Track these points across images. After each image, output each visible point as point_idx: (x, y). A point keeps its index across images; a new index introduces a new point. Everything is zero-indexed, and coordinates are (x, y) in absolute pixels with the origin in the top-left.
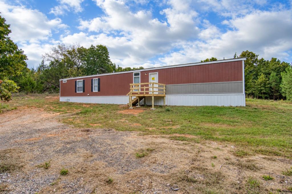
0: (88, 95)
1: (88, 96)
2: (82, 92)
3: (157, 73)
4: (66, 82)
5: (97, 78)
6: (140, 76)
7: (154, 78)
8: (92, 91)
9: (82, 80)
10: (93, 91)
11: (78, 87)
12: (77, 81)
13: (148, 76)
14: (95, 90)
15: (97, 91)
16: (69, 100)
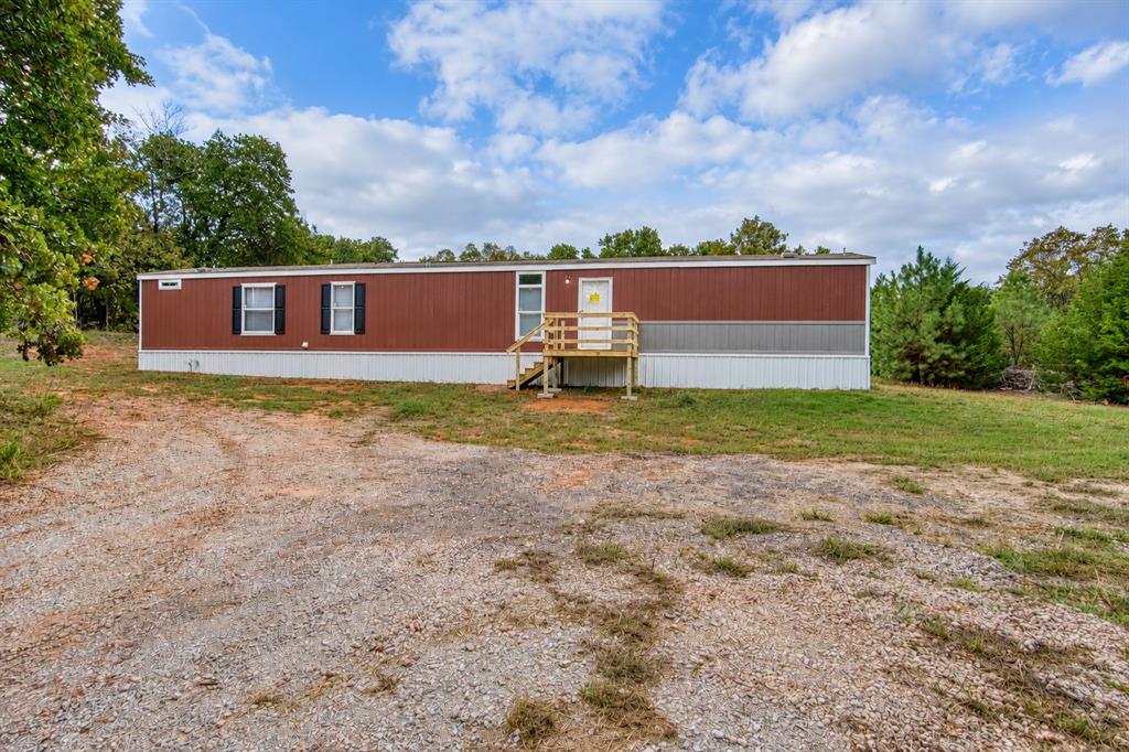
0: (305, 344)
1: (305, 349)
2: (272, 333)
3: (611, 280)
4: (179, 287)
5: (353, 283)
6: (543, 286)
7: (595, 297)
8: (325, 329)
9: (273, 285)
10: (329, 329)
11: (246, 312)
12: (244, 285)
13: (574, 290)
14: (343, 326)
15: (351, 332)
16: (197, 363)
